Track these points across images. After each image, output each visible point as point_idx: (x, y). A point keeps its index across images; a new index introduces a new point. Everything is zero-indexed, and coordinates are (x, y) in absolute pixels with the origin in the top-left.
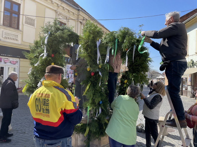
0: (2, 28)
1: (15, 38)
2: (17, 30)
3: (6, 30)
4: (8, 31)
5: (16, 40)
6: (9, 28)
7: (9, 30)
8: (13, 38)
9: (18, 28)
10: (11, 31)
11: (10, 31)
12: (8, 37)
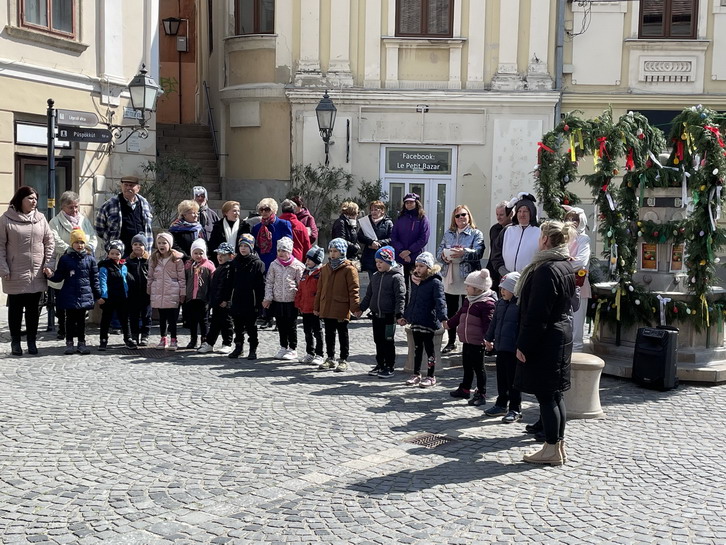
0: (637, 49)
1: (679, 74)
2: (688, 44)
3: (650, 53)
4: (656, 53)
5: (685, 80)
6: (658, 44)
7: (661, 50)
8: (673, 74)
9: (693, 35)
10: (666, 50)
11: (662, 53)
12: (655, 74)
